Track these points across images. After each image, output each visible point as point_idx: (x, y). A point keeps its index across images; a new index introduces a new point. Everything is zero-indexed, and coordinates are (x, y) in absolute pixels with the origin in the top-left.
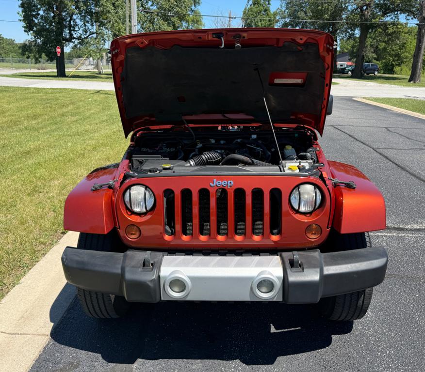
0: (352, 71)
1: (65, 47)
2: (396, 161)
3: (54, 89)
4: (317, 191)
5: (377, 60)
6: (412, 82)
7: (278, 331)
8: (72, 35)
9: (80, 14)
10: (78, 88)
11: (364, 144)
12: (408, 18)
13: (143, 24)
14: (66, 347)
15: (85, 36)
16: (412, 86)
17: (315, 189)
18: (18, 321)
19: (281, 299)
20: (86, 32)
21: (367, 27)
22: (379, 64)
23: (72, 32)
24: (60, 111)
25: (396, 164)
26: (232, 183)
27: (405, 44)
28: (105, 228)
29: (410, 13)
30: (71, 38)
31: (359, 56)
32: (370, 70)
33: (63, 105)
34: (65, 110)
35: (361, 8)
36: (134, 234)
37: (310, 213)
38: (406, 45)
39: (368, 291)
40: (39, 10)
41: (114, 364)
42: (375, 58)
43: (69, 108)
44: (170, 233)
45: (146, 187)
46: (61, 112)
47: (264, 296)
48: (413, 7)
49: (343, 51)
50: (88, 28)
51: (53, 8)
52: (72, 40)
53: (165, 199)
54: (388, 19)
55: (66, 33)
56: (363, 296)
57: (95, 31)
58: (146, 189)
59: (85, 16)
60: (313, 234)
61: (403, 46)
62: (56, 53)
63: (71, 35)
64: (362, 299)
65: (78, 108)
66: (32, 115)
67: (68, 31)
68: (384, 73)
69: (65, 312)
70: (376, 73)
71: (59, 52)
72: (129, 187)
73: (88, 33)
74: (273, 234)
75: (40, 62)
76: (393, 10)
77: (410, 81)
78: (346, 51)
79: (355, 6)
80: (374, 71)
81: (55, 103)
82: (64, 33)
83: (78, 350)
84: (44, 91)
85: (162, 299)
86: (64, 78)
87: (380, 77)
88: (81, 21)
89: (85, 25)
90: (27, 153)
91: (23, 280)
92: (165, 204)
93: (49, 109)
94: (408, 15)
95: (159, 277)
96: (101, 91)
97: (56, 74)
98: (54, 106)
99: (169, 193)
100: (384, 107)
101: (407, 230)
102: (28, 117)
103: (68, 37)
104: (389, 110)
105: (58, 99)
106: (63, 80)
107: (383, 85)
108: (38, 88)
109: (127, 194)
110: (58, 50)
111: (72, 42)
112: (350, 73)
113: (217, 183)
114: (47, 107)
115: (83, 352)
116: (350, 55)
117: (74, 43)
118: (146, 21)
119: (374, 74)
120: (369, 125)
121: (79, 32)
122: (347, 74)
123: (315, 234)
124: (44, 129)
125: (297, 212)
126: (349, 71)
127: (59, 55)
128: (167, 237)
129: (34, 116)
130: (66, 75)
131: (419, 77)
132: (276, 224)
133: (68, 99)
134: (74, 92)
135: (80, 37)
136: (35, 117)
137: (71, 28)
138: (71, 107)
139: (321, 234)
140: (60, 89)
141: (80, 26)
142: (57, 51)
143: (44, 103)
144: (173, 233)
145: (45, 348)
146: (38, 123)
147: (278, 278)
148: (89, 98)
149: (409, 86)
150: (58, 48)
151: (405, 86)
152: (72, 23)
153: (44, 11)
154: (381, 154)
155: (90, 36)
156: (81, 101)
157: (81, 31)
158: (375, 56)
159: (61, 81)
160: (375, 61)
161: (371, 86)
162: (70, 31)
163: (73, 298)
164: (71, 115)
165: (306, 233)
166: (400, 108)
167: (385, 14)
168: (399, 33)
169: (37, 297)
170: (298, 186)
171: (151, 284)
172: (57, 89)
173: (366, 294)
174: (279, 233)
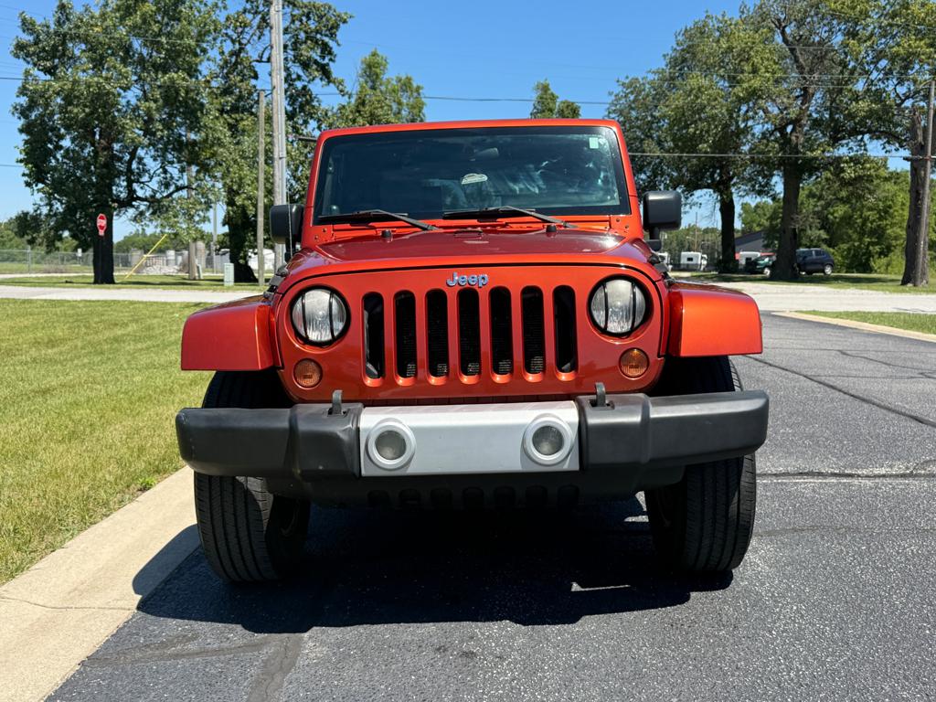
0: (771, 267)
1: (115, 218)
2: (852, 392)
3: (90, 301)
4: (637, 290)
5: (830, 246)
6: (910, 285)
7: (583, 590)
8: (135, 191)
9: (154, 146)
10: (145, 300)
11: (787, 370)
12: (888, 148)
13: (297, 170)
14: (169, 620)
15: (165, 194)
16: (907, 292)
17: (633, 287)
18: (69, 593)
19: (576, 467)
20: (167, 186)
21: (796, 170)
22: (836, 254)
23: (135, 186)
24: (108, 334)
25: (852, 396)
26: (487, 279)
27: (890, 207)
28: (259, 362)
29: (892, 137)
30: (132, 198)
31: (784, 232)
32: (814, 263)
33: (116, 325)
34: (119, 332)
35: (782, 129)
36: (310, 377)
37: (627, 334)
38: (891, 211)
39: (746, 485)
40: (61, 137)
41: (266, 635)
42: (825, 241)
43: (130, 329)
44: (374, 374)
45: (333, 292)
46: (112, 336)
47: (547, 459)
48: (897, 125)
49: (751, 228)
50: (172, 178)
51: (95, 133)
52: (134, 203)
53: (366, 313)
54: (842, 151)
55: (120, 189)
56: (737, 494)
57: (186, 184)
58: (331, 296)
59: (165, 150)
60: (632, 367)
61: (886, 212)
62: (95, 229)
63: (131, 192)
64: (735, 500)
65: (149, 328)
66: (46, 340)
67: (125, 184)
68: (846, 272)
69: (162, 582)
70: (828, 270)
71: (102, 228)
72: (301, 294)
73: (172, 188)
74: (563, 371)
75: (58, 249)
76: (854, 132)
77: (904, 282)
78: (757, 229)
79: (769, 126)
80: (824, 265)
81: (97, 320)
82: (114, 188)
83: (192, 622)
84: (66, 304)
85: (363, 473)
86: (112, 286)
87: (836, 279)
88: (155, 160)
89: (165, 172)
90: (45, 392)
91: (68, 544)
92: (366, 321)
93: (84, 330)
94: (888, 142)
95: (358, 430)
96: (200, 303)
97: (92, 280)
98: (94, 325)
99: (372, 301)
100: (839, 324)
101: (859, 476)
102: (36, 343)
103: (123, 195)
104: (851, 328)
105: (103, 315)
106: (109, 288)
107: (842, 291)
108: (54, 301)
109: (298, 305)
110: (101, 222)
111: (133, 206)
112: (767, 272)
113: (458, 279)
114: (79, 326)
115: (204, 623)
116: (767, 237)
117: (137, 208)
118: (302, 163)
119: (823, 271)
120: (802, 347)
121: (149, 184)
122: (762, 273)
123: (636, 367)
124: (76, 362)
125: (604, 331)
126: (766, 266)
127: (101, 233)
128: (369, 382)
129: (50, 341)
130: (116, 281)
131: (924, 274)
132: (567, 354)
133: (126, 314)
134: (137, 305)
135: (153, 197)
136: (52, 343)
137: (132, 178)
138: (132, 328)
139: (648, 365)
140: (106, 301)
141: (153, 172)
142: (98, 224)
143: (71, 321)
144: (381, 373)
145: (127, 622)
146: (61, 353)
147: (570, 424)
148: (173, 313)
149: (903, 291)
150: (102, 218)
151: (894, 291)
152: (134, 166)
153: (73, 140)
154: (820, 383)
155: (175, 195)
156: (155, 317)
157: (154, 184)
158: (824, 235)
159: (103, 290)
160: (824, 247)
161: (815, 293)
162: (130, 183)
163: (174, 567)
164: (134, 341)
165: (620, 367)
166: (878, 324)
167: (835, 140)
168: (870, 179)
169: (101, 566)
170: (602, 283)
171: (344, 437)
172: (98, 301)
173: (742, 490)
174: (574, 368)
